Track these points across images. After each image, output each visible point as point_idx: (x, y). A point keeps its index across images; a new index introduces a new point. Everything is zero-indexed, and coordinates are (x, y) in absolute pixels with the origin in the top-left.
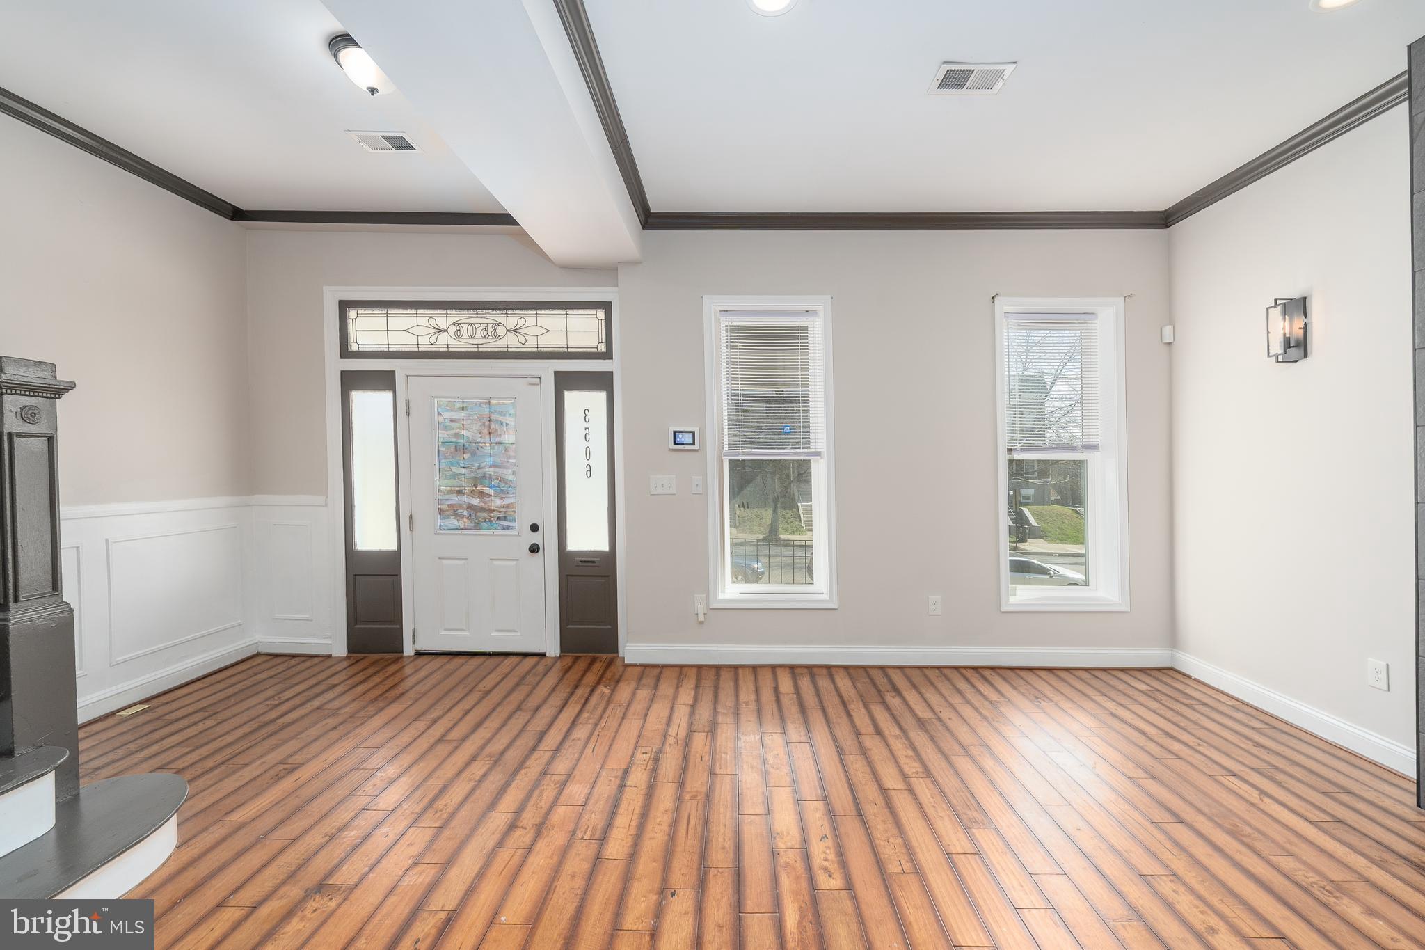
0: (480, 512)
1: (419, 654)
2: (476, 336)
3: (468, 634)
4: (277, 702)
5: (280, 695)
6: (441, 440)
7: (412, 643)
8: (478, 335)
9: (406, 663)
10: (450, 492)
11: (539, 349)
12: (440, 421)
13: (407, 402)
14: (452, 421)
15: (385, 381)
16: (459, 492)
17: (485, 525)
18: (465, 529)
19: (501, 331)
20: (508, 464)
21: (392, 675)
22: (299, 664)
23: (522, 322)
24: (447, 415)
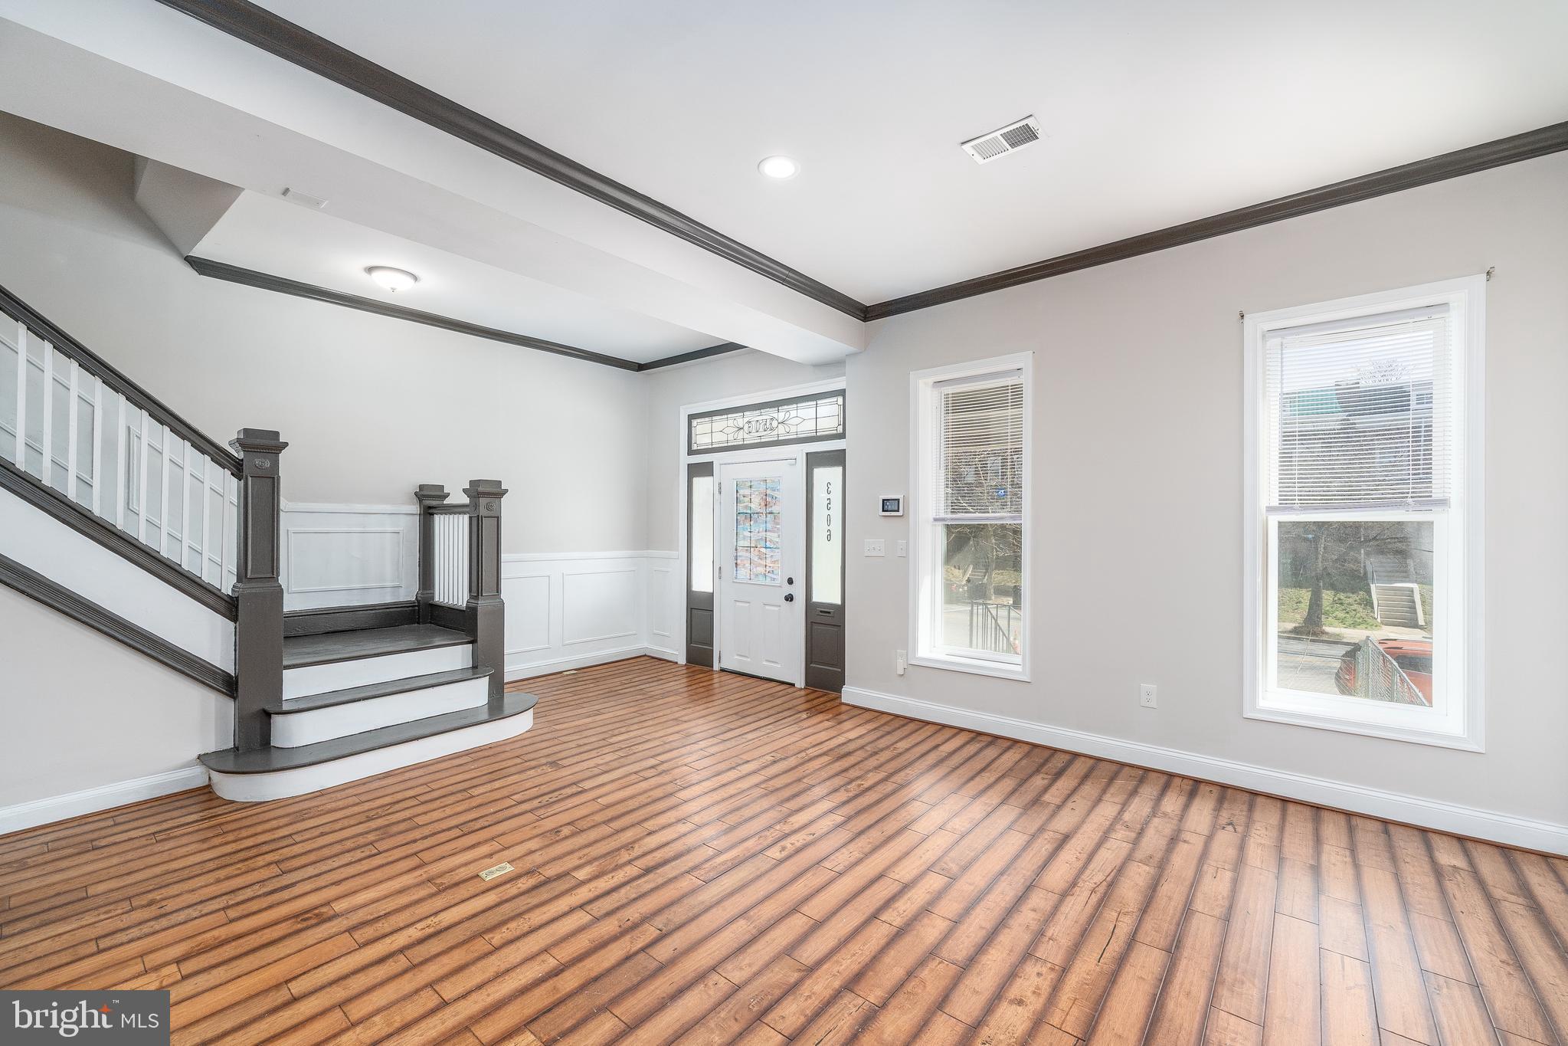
0: (759, 566)
1: (723, 670)
3: (750, 660)
6: (738, 511)
7: (718, 661)
8: (761, 430)
9: (714, 676)
11: (797, 436)
12: (737, 497)
13: (720, 484)
14: (744, 497)
15: (706, 469)
17: (761, 577)
19: (775, 424)
20: (776, 530)
23: (787, 415)
24: (741, 493)
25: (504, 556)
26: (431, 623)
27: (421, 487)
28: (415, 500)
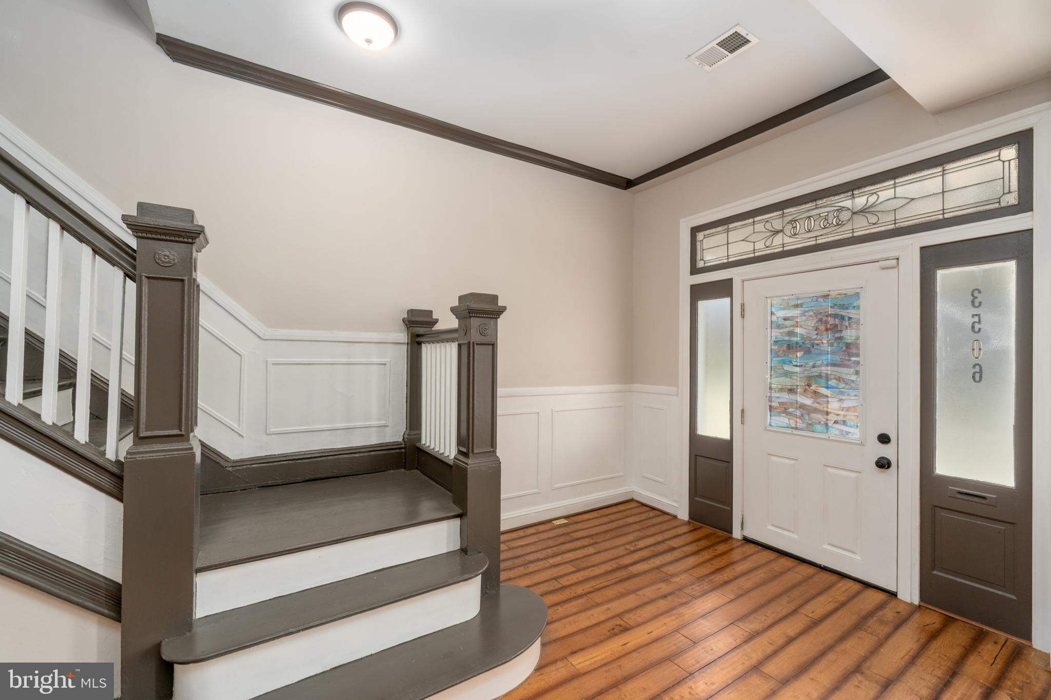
0: (814, 413)
1: (747, 540)
2: (815, 229)
3: (796, 537)
4: (632, 549)
5: (636, 543)
6: (773, 339)
7: (740, 528)
8: (818, 227)
9: (734, 546)
10: (781, 390)
11: (897, 225)
12: (772, 320)
13: (743, 306)
14: (785, 319)
15: (724, 289)
16: (791, 391)
17: (819, 428)
18: (796, 428)
19: (845, 216)
20: (850, 363)
21: (720, 555)
22: (655, 517)
23: (873, 199)
24: (781, 314)
25: (500, 391)
26: (417, 469)
27: (411, 312)
28: (403, 327)
